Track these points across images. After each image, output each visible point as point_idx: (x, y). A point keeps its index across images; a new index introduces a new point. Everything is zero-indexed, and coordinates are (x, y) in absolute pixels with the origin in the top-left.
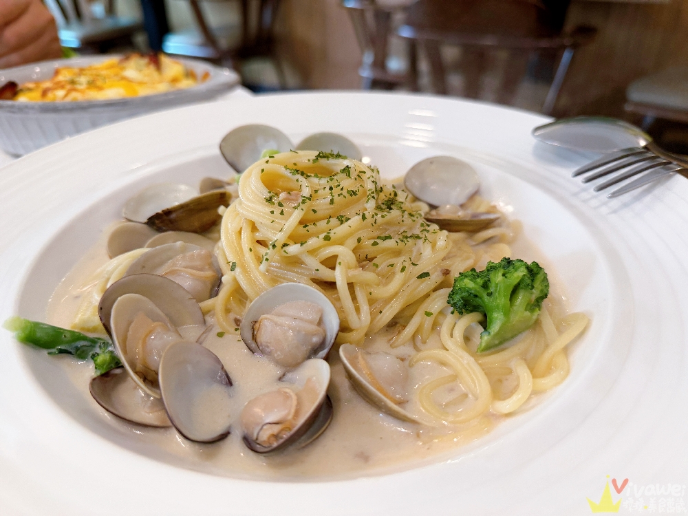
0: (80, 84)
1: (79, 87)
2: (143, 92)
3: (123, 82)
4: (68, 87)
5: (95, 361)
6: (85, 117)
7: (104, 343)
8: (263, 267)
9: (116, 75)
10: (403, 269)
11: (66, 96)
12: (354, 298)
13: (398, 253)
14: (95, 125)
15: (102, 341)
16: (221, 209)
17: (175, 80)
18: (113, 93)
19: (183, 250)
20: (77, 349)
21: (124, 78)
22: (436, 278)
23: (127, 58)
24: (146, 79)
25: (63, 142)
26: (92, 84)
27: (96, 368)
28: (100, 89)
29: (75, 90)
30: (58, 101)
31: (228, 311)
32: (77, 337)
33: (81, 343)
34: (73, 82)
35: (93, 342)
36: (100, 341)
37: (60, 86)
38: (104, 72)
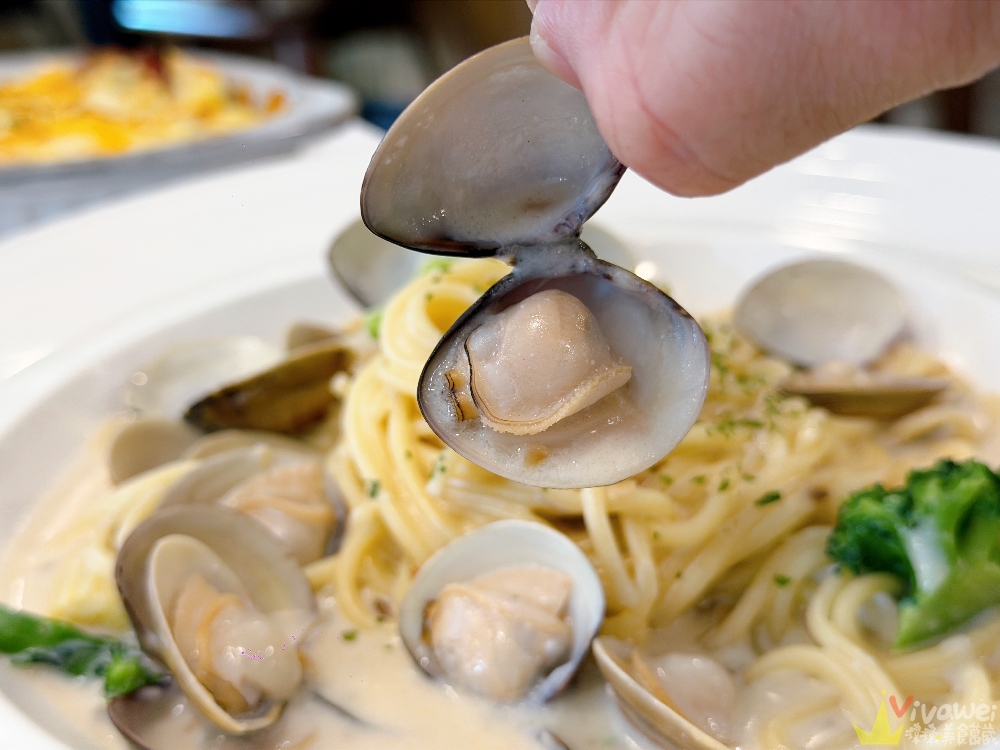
2: (139, 143)
3: (90, 122)
5: (104, 678)
8: (434, 486)
9: (71, 104)
10: (724, 486)
12: (623, 548)
13: (714, 455)
16: (339, 384)
17: (205, 113)
18: (69, 145)
19: (266, 465)
20: (68, 654)
21: (88, 112)
22: (795, 506)
24: (140, 112)
27: (106, 691)
31: (360, 584)
32: (64, 633)
33: (73, 644)
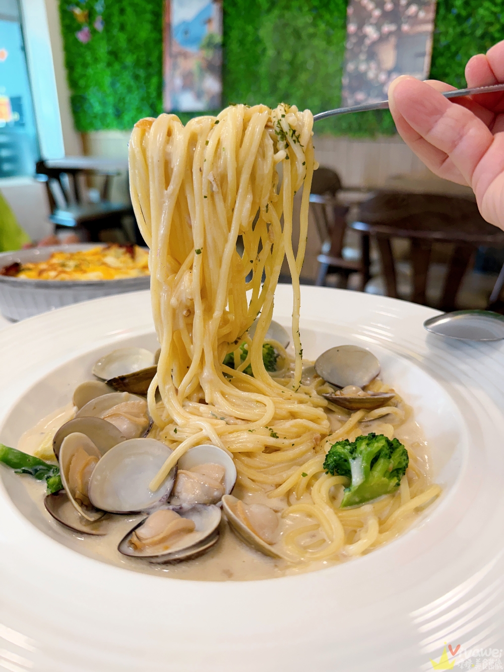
0: (69, 267)
1: (67, 269)
2: (117, 277)
3: (103, 267)
4: (60, 269)
5: (48, 482)
6: (69, 293)
7: (56, 469)
9: (99, 260)
11: (57, 276)
14: (76, 300)
15: (55, 468)
18: (93, 276)
19: (127, 399)
20: (36, 471)
21: (104, 264)
23: (109, 248)
24: (121, 265)
25: (49, 312)
26: (78, 268)
27: (48, 487)
28: (84, 272)
29: (64, 272)
30: (50, 280)
33: (40, 467)
34: (63, 265)
35: (49, 467)
36: (54, 467)
37: (53, 267)
38: (89, 258)
